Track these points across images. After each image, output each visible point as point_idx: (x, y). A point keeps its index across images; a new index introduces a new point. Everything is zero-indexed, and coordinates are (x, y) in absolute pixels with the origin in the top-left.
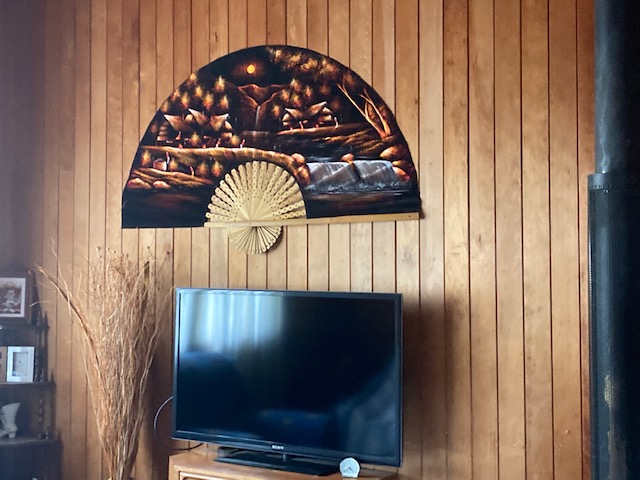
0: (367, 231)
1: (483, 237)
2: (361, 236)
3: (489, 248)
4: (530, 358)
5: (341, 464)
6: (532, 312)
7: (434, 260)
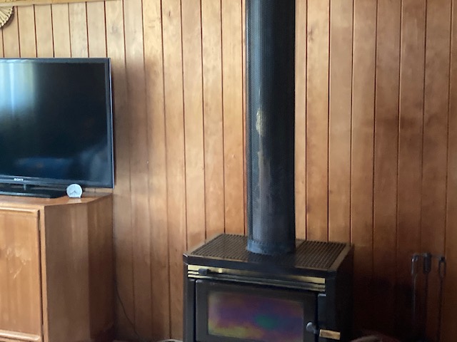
0: (82, 10)
1: (172, 14)
2: (77, 14)
3: (176, 21)
4: (207, 105)
5: (68, 189)
6: (208, 70)
7: (135, 32)
